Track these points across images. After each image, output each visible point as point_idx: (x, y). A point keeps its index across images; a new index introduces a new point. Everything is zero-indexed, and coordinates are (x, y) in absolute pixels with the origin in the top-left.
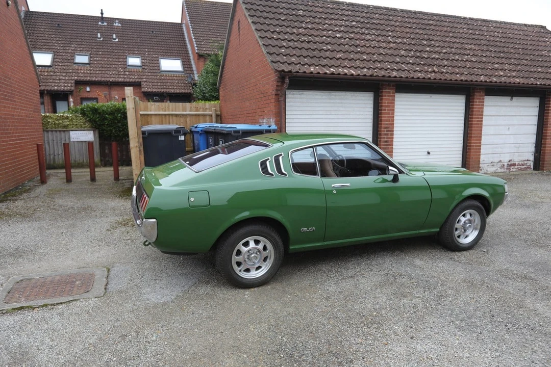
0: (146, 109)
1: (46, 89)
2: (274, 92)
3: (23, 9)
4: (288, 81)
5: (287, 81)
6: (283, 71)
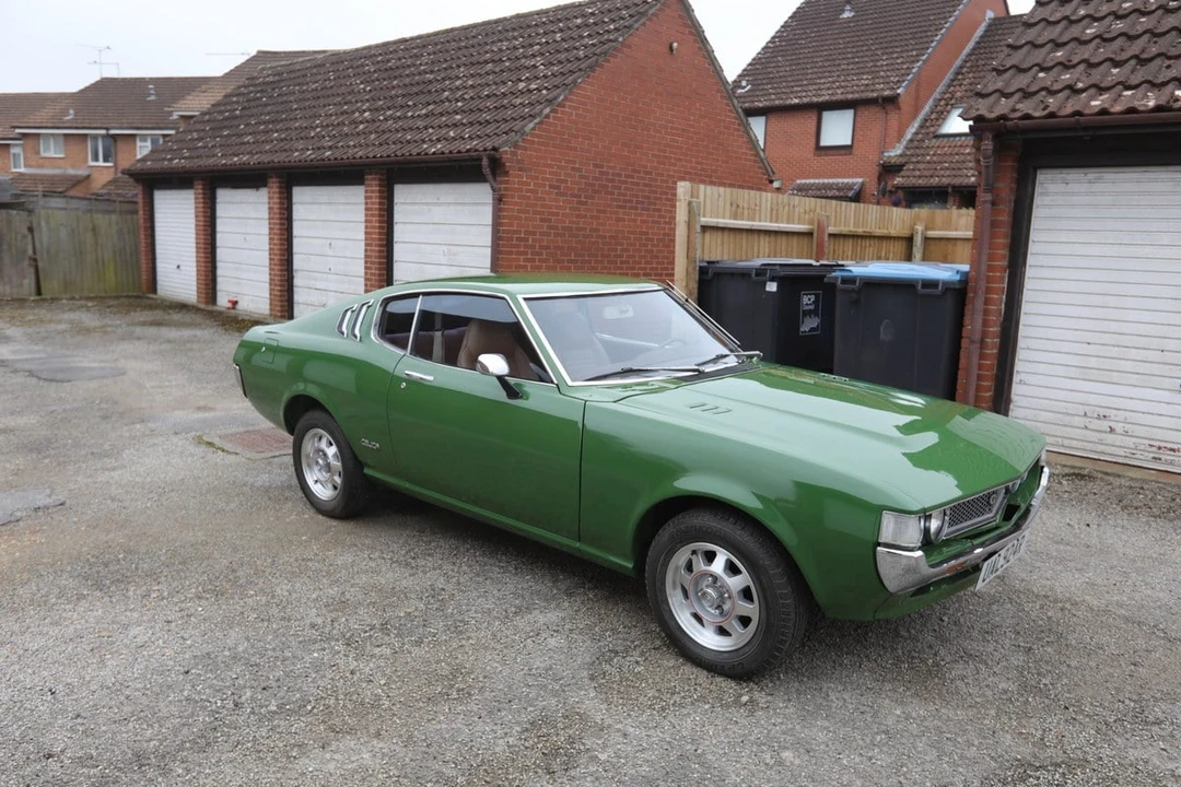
0: (948, 225)
1: (952, 183)
3: (990, 14)
5: (987, 145)
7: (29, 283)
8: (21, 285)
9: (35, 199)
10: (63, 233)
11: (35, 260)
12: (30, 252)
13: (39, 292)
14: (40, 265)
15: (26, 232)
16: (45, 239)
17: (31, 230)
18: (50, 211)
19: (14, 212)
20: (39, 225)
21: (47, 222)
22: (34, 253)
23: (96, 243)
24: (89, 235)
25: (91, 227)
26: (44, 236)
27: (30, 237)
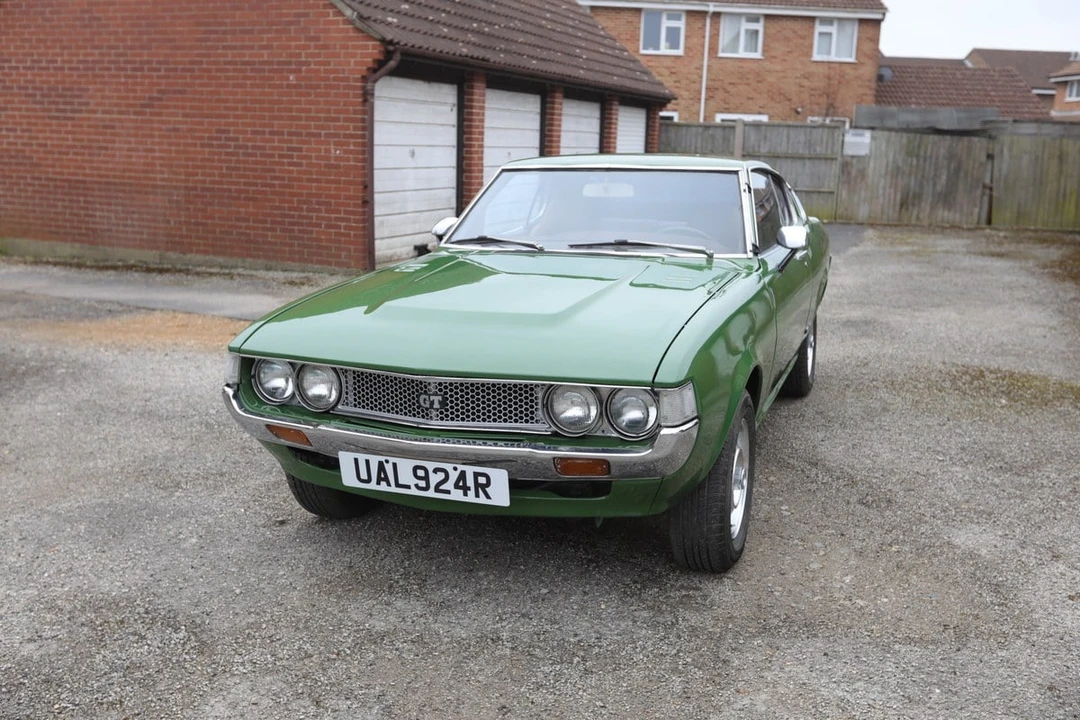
7: (978, 212)
8: (972, 214)
9: (1004, 125)
10: (1025, 160)
11: (991, 189)
12: (987, 181)
13: (989, 222)
14: (995, 194)
15: (983, 158)
16: (1005, 167)
17: (990, 157)
18: (1015, 138)
19: (976, 139)
20: (1002, 151)
21: (1010, 150)
22: (992, 181)
23: (1061, 172)
24: (1055, 161)
25: (1058, 153)
26: (1004, 164)
27: (989, 167)
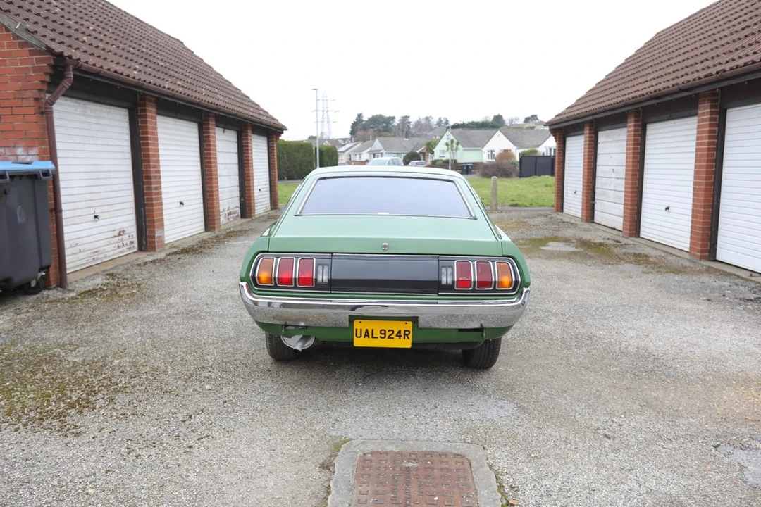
2: (34, 93)
4: (72, 76)
5: (71, 74)
6: (61, 55)
